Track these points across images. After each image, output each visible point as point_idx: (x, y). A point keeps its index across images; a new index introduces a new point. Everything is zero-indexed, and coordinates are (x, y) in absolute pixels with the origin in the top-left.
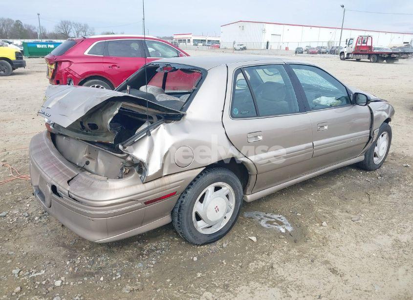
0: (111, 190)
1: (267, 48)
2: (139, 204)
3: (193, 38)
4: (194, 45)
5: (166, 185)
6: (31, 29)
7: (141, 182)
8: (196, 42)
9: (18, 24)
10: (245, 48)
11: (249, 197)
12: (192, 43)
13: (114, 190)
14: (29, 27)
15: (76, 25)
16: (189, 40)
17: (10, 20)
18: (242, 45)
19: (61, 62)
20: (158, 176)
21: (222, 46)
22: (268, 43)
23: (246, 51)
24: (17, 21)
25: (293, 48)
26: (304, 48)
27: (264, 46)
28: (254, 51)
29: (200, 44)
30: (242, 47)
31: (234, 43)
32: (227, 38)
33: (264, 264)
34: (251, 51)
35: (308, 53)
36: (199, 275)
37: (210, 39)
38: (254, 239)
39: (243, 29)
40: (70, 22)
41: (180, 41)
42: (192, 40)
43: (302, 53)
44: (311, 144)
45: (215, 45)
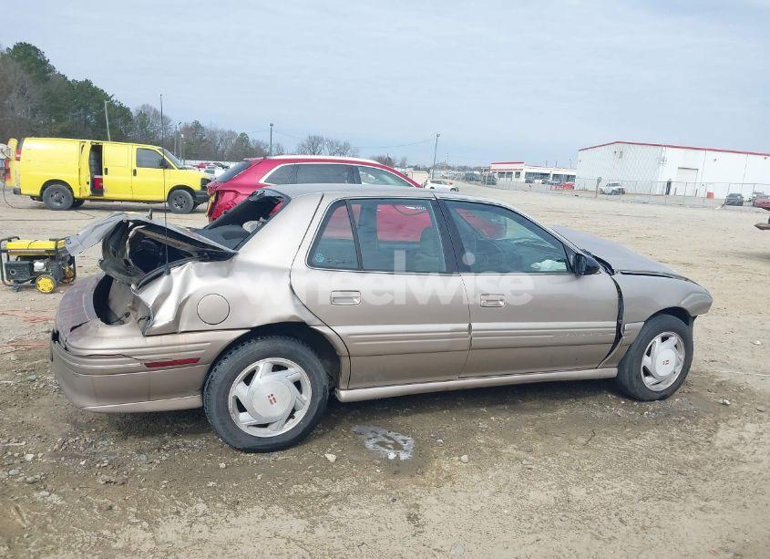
0: (102, 338)
1: (668, 193)
2: (138, 364)
3: (526, 169)
4: (527, 182)
5: (179, 344)
6: (262, 147)
7: (140, 333)
8: (531, 177)
9: (243, 139)
10: (621, 192)
11: (344, 395)
12: (523, 179)
13: (108, 338)
14: (259, 144)
15: (331, 143)
16: (518, 174)
17: (232, 134)
18: (616, 185)
19: (223, 192)
20: (172, 329)
21: (578, 184)
22: (669, 184)
23: (623, 197)
24: (242, 135)
25: (721, 195)
26: (747, 195)
27: (660, 189)
28: (637, 198)
29: (536, 181)
30: (614, 188)
31: (599, 180)
32: (587, 170)
33: (315, 489)
34: (631, 198)
35: (754, 205)
36: (211, 484)
37: (556, 172)
38: (331, 458)
39: (621, 157)
40: (322, 139)
41: (502, 174)
42: (523, 174)
43: (740, 204)
44: (466, 326)
45: (564, 182)
